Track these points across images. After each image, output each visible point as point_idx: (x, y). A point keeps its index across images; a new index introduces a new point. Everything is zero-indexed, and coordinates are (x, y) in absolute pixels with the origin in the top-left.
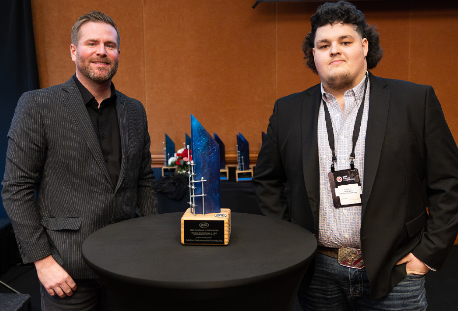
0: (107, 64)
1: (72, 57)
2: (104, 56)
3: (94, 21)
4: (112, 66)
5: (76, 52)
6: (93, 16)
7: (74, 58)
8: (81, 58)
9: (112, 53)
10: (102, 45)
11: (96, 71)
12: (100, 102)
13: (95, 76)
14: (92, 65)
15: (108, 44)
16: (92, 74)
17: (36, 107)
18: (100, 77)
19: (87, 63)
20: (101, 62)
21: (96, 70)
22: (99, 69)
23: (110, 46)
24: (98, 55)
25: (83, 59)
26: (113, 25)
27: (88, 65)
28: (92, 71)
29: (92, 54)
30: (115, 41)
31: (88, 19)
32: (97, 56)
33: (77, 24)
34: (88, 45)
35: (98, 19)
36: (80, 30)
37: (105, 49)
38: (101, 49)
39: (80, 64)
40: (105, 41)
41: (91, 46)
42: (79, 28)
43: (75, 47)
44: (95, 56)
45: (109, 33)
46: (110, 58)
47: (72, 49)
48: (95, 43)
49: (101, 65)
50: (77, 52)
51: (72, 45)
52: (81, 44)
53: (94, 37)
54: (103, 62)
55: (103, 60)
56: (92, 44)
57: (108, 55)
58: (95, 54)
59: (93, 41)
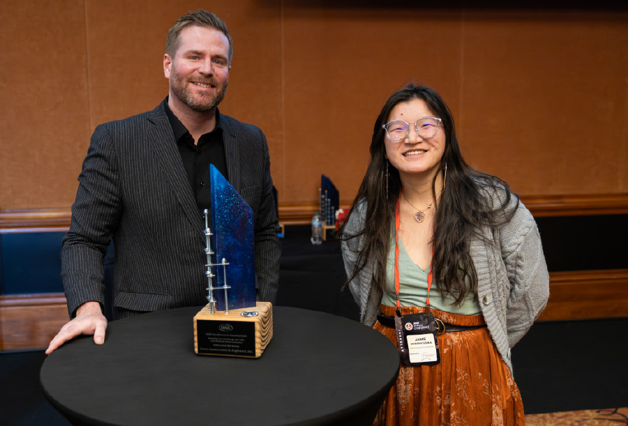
0: (213, 86)
1: (165, 72)
2: (210, 76)
3: (199, 25)
4: (219, 90)
5: (170, 65)
6: (199, 18)
7: (167, 74)
8: (178, 75)
9: (222, 72)
10: (208, 60)
11: (196, 96)
12: (196, 138)
13: (195, 103)
14: (191, 86)
15: (216, 59)
16: (190, 100)
17: (110, 146)
18: (200, 106)
19: (184, 83)
20: (204, 83)
21: (196, 94)
22: (201, 93)
23: (218, 62)
24: (201, 73)
25: (179, 77)
26: (225, 33)
27: (187, 86)
28: (190, 95)
29: (194, 70)
30: (226, 56)
31: (191, 20)
32: (199, 75)
33: (176, 26)
34: (189, 57)
35: (205, 22)
36: (179, 37)
37: (211, 65)
38: (205, 66)
39: (176, 83)
40: (213, 54)
41: (192, 60)
42: (178, 33)
43: (170, 59)
44: (196, 74)
45: (219, 44)
46: (218, 80)
47: (166, 61)
48: (197, 56)
49: (204, 88)
50: (173, 66)
51: (166, 55)
52: (179, 56)
53: (198, 47)
54: (207, 84)
55: (208, 81)
56: (194, 58)
57: (214, 75)
58: (196, 72)
59: (196, 52)
